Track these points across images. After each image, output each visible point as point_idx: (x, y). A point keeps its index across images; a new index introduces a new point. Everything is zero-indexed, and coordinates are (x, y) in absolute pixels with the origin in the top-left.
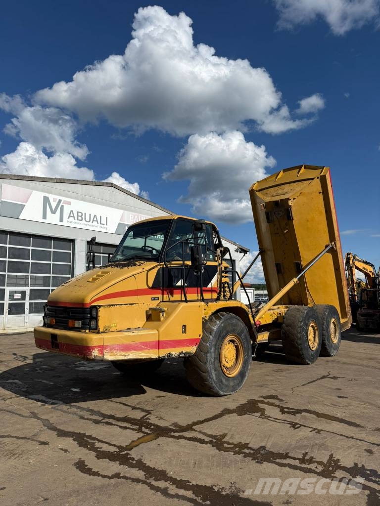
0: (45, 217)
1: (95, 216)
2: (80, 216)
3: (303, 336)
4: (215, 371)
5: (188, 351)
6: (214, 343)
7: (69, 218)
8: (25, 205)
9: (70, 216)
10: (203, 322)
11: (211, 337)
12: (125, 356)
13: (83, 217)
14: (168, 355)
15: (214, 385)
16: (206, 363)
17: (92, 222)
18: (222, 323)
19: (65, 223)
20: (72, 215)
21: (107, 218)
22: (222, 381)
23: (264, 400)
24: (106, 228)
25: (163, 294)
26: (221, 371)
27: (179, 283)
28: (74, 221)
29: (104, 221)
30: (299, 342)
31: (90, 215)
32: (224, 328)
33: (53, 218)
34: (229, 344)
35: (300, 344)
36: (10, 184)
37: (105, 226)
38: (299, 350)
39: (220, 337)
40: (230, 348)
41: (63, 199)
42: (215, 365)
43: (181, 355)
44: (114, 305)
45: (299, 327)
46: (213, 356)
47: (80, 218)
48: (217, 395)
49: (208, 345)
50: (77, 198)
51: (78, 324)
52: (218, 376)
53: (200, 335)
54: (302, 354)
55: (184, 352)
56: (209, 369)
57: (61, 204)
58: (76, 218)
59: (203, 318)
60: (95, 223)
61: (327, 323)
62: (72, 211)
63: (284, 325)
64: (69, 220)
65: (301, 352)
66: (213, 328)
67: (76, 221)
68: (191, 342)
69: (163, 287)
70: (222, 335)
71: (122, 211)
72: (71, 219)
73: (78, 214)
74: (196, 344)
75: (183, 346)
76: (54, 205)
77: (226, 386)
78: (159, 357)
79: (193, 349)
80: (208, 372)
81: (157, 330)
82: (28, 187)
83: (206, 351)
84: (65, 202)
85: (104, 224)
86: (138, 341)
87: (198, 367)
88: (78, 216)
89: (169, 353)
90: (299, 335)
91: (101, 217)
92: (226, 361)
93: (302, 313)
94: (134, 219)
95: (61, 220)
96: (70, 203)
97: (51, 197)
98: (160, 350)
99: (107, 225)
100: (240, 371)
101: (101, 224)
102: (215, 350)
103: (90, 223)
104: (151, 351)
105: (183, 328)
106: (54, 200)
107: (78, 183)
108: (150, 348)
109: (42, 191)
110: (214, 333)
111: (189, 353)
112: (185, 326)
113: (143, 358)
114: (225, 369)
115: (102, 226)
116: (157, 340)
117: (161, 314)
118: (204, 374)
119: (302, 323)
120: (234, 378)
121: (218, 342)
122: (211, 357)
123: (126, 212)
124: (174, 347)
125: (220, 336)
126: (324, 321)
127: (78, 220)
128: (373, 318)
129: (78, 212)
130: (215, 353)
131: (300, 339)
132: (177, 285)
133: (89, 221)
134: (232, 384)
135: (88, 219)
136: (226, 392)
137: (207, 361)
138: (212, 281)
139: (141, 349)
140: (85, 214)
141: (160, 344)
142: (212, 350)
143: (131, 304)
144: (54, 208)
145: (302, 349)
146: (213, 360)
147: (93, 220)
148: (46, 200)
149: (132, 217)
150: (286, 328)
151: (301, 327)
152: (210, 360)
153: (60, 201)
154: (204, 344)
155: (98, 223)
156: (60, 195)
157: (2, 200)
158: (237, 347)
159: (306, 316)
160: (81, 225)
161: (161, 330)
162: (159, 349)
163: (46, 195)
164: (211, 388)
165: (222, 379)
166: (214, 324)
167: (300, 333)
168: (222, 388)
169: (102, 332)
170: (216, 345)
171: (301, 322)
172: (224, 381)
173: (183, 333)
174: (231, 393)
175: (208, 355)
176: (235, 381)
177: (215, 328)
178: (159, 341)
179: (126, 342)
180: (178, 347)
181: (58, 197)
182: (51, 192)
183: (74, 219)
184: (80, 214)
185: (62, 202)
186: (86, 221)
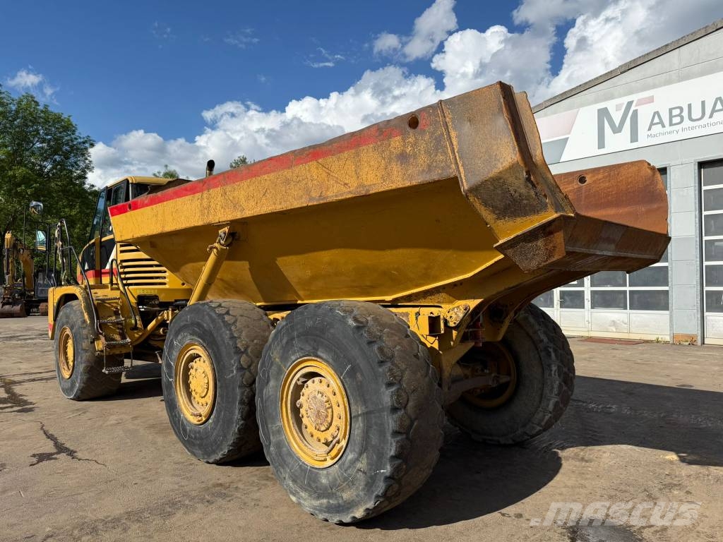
0: (601, 144)
1: (718, 100)
2: (678, 114)
7: (649, 129)
8: (567, 139)
9: (652, 124)
13: (685, 114)
17: (711, 117)
19: (643, 141)
20: (657, 120)
28: (663, 130)
31: (703, 103)
36: (546, 115)
47: (676, 120)
53: (52, 321)
57: (633, 108)
58: (666, 122)
62: (657, 113)
64: (649, 133)
67: (668, 128)
72: (657, 129)
73: (670, 114)
74: (51, 329)
76: (618, 117)
79: (50, 334)
84: (641, 102)
88: (671, 117)
95: (634, 138)
96: (651, 100)
103: (706, 120)
106: (618, 108)
107: (669, 48)
109: (596, 102)
127: (671, 124)
129: (671, 110)
133: (702, 117)
140: (690, 106)
144: (617, 122)
147: (714, 111)
148: (603, 114)
153: (630, 104)
156: (631, 93)
181: (626, 100)
182: (611, 97)
183: (664, 126)
184: (676, 112)
185: (634, 104)
186: (692, 120)
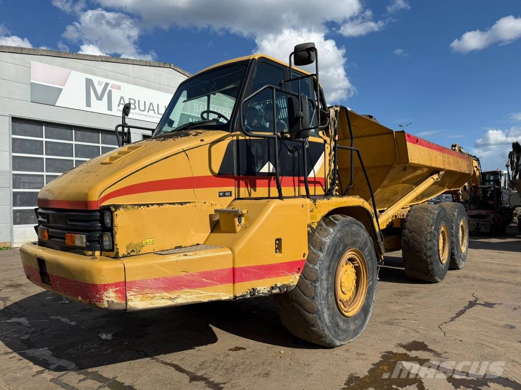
0: (88, 104)
1: (151, 104)
2: (133, 104)
3: (434, 245)
4: (328, 309)
5: (285, 283)
6: (326, 264)
7: (119, 106)
8: (62, 89)
9: (120, 104)
10: (309, 232)
11: (321, 255)
12: (171, 299)
13: (137, 104)
14: (251, 292)
15: (327, 332)
16: (314, 298)
17: (148, 112)
18: (339, 231)
19: (115, 112)
20: (122, 102)
22: (338, 325)
23: (408, 353)
25: (239, 187)
26: (336, 308)
27: (265, 169)
30: (429, 253)
31: (145, 102)
32: (341, 239)
34: (346, 264)
35: (430, 256)
36: (41, 62)
38: (427, 265)
39: (336, 255)
40: (348, 271)
41: (111, 82)
42: (328, 300)
43: (274, 291)
44: (148, 205)
45: (428, 233)
46: (325, 286)
47: (132, 107)
48: (330, 346)
49: (317, 267)
50: (128, 82)
51: (80, 240)
52: (332, 317)
53: (304, 254)
54: (431, 268)
55: (279, 285)
56: (320, 308)
57: (109, 88)
59: (309, 226)
60: (151, 113)
61: (456, 226)
62: (122, 98)
63: (406, 231)
64: (119, 108)
65: (430, 267)
66: (324, 239)
68: (290, 267)
69: (238, 174)
70: (337, 252)
73: (130, 101)
74: (299, 269)
75: (278, 275)
76: (99, 90)
77: (345, 331)
78: (235, 297)
79: (292, 280)
80: (316, 312)
81: (231, 249)
82: (65, 67)
83: (315, 279)
84: (113, 86)
86: (194, 270)
87: (300, 304)
89: (253, 289)
90: (429, 244)
91: (158, 105)
92: (343, 292)
93: (431, 213)
94: (199, 108)
95: (110, 108)
96: (119, 88)
97: (95, 80)
98: (236, 284)
100: (363, 305)
101: (158, 114)
102: (328, 276)
103: (146, 112)
104: (221, 287)
105: (276, 244)
106: (100, 83)
107: (129, 62)
108: (218, 281)
109: (84, 71)
110: (326, 248)
111: (287, 286)
112: (279, 240)
113: (206, 300)
114: (342, 306)
116: (231, 266)
117: (236, 219)
118: (311, 315)
119: (433, 228)
120: (355, 318)
121: (333, 263)
122: (322, 288)
124: (262, 277)
125: (334, 253)
126: (453, 224)
128: (486, 220)
130: (327, 280)
131: (430, 249)
132: (261, 171)
134: (352, 327)
135: (142, 108)
136: (344, 340)
137: (316, 294)
138: (315, 168)
139: (202, 285)
140: (139, 101)
141: (237, 273)
142: (324, 277)
143: (181, 204)
144: (99, 93)
145: (431, 263)
146: (325, 293)
147: (149, 109)
148: (89, 83)
149: (196, 106)
150: (409, 235)
151: (431, 232)
152: (321, 293)
153: (107, 85)
154: (311, 266)
155: (155, 113)
156: (106, 77)
157: (32, 81)
158: (357, 269)
159: (437, 217)
160: (135, 114)
161: (238, 249)
162: (234, 282)
163: (90, 77)
164: (322, 338)
165: (339, 320)
166: (325, 234)
167: (431, 241)
168: (339, 335)
169: (124, 257)
170: (329, 268)
171: (432, 226)
172: (341, 323)
173: (276, 252)
174: (351, 340)
175: (318, 284)
176: (356, 322)
177: (327, 240)
178: (234, 269)
179: (170, 273)
180: (269, 277)
181: (105, 80)
185: (109, 86)
186: (140, 110)
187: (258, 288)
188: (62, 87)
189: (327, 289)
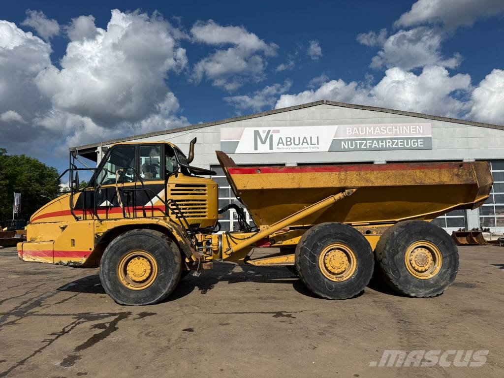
0: (256, 148)
1: (305, 138)
2: (289, 141)
5: (76, 261)
7: (278, 145)
8: (239, 142)
9: (279, 143)
10: (96, 237)
11: (106, 250)
12: (34, 259)
13: (292, 141)
14: (60, 262)
17: (302, 144)
18: (123, 238)
19: (275, 150)
20: (281, 141)
21: (318, 137)
24: (318, 148)
26: (119, 282)
27: (104, 204)
28: (283, 147)
29: (314, 141)
31: (299, 138)
32: (124, 243)
33: (264, 148)
34: (138, 259)
36: (226, 127)
37: (317, 146)
39: (118, 252)
40: (139, 263)
41: (272, 129)
42: (109, 276)
43: (71, 264)
46: (107, 268)
47: (289, 143)
50: (286, 125)
52: (113, 285)
53: (90, 249)
55: (72, 261)
56: (102, 278)
57: (270, 134)
59: (96, 234)
60: (305, 145)
62: (281, 138)
64: (278, 147)
65: (303, 280)
67: (285, 146)
68: (81, 253)
70: (120, 250)
71: (337, 126)
72: (281, 145)
73: (286, 140)
74: (86, 256)
75: (72, 257)
78: (54, 263)
79: (82, 260)
82: (240, 126)
84: (274, 132)
85: (315, 144)
88: (287, 141)
91: (311, 138)
94: (352, 131)
95: (271, 148)
96: (278, 132)
97: (260, 130)
99: (318, 144)
101: (311, 144)
103: (300, 146)
104: (49, 258)
105: (71, 242)
106: (264, 132)
107: (286, 110)
108: (48, 255)
109: (253, 126)
111: (78, 263)
112: (74, 240)
115: (313, 146)
116: (52, 250)
120: (138, 291)
121: (114, 256)
122: (104, 268)
123: (341, 126)
124: (64, 256)
127: (287, 145)
129: (287, 138)
130: (108, 264)
131: (300, 263)
132: (101, 206)
133: (299, 144)
135: (297, 142)
136: (125, 302)
138: (152, 200)
139: (42, 256)
140: (294, 138)
142: (105, 262)
144: (263, 140)
146: (106, 271)
147: (303, 142)
148: (257, 133)
151: (302, 248)
152: (104, 271)
153: (269, 131)
155: (308, 144)
156: (269, 126)
157: (221, 141)
160: (291, 149)
161: (55, 242)
162: (53, 257)
163: (256, 129)
165: (120, 289)
168: (120, 298)
169: (29, 242)
170: (111, 258)
171: (304, 242)
173: (72, 246)
175: (101, 266)
179: (35, 250)
180: (68, 257)
181: (267, 129)
182: (260, 126)
183: (284, 145)
184: (289, 140)
185: (271, 132)
186: (295, 145)
187: (63, 261)
188: (238, 140)
189: (109, 269)
